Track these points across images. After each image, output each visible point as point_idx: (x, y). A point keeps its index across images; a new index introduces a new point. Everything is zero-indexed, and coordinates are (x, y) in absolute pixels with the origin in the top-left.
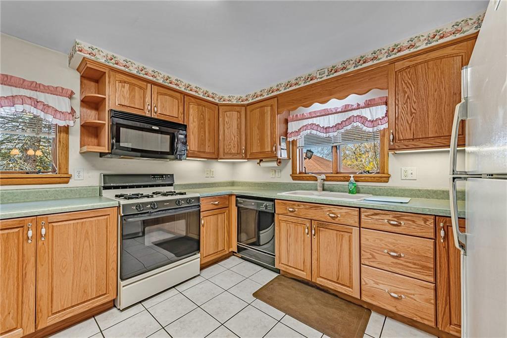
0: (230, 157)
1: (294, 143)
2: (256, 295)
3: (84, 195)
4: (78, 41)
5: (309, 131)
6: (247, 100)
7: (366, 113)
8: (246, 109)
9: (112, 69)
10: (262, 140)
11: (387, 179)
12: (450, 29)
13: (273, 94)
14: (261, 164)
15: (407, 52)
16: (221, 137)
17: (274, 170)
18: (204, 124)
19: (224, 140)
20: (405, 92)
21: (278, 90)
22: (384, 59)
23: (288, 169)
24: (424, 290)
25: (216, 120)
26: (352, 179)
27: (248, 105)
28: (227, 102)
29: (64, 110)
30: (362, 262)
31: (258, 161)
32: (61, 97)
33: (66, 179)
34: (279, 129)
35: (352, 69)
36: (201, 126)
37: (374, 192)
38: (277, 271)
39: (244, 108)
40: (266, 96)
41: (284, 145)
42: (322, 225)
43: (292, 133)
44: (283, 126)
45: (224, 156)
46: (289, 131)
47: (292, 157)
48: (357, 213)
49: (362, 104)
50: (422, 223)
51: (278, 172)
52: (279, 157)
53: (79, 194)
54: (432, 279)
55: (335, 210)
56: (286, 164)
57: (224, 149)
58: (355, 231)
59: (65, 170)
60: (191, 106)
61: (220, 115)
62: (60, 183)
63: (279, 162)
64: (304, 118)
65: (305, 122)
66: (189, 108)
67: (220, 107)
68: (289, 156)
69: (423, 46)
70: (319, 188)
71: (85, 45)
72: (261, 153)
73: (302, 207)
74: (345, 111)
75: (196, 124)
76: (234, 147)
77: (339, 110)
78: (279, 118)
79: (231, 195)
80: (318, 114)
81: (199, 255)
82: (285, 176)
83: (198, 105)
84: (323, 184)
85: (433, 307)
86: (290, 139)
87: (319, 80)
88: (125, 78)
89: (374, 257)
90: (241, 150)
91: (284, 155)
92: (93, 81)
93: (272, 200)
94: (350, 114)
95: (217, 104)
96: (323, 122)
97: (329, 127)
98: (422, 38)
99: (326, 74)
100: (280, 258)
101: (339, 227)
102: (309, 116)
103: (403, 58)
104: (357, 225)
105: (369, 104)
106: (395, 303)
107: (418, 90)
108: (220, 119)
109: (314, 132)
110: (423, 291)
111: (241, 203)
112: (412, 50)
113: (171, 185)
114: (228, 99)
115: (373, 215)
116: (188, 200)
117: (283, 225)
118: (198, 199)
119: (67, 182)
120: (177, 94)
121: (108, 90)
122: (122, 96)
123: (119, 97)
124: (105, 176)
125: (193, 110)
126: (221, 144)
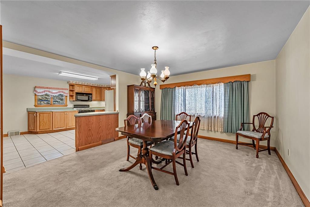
9: (76, 84)
16: (102, 95)
18: (97, 92)
25: (101, 91)
28: (104, 87)
33: (67, 106)
53: (69, 108)
57: (103, 99)
59: (66, 104)
60: (93, 89)
67: (102, 88)
71: (71, 81)
83: (96, 88)
88: (78, 85)
92: (72, 87)
113: (89, 107)
116: (92, 110)
118: (94, 110)
120: (90, 87)
121: (75, 88)
122: (78, 89)
123: (77, 89)
124: (74, 105)
125: (94, 90)
126: (102, 97)
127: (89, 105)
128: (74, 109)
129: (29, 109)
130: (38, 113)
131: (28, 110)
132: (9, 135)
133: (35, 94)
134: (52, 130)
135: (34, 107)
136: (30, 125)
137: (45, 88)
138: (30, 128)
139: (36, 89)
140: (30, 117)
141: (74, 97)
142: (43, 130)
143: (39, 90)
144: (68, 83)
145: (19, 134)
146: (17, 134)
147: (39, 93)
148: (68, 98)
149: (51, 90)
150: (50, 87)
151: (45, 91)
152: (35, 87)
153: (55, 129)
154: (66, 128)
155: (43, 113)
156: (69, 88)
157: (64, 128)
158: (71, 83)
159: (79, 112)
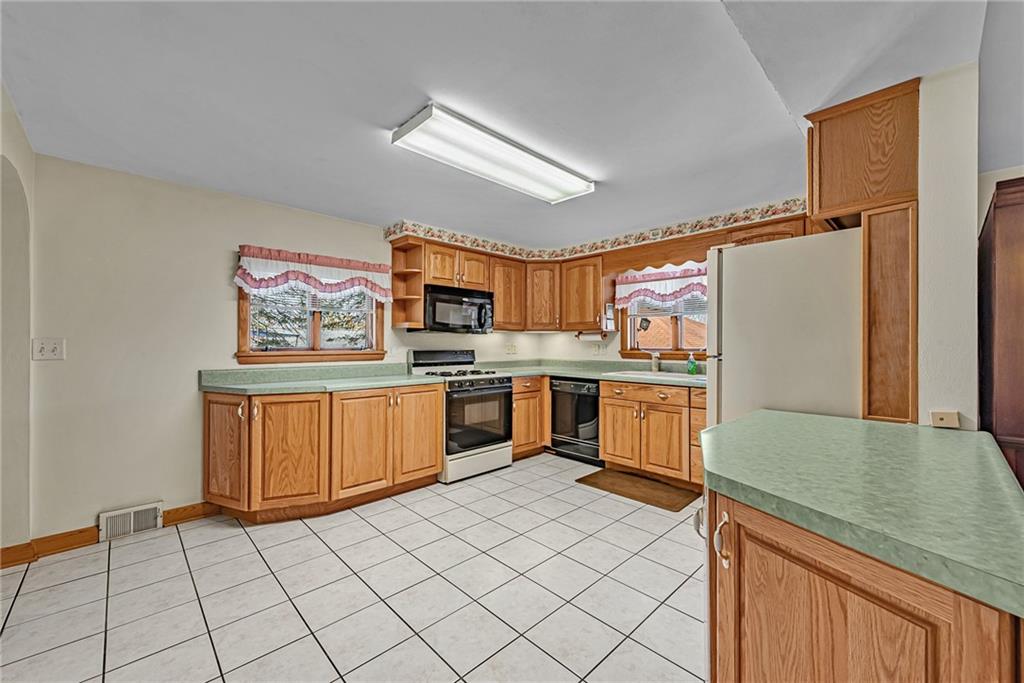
0: (541, 327)
1: (624, 311)
2: (578, 480)
4: (405, 221)
5: (642, 298)
6: (562, 255)
8: (561, 267)
9: (428, 242)
10: (582, 307)
12: (781, 207)
13: (596, 252)
14: (580, 337)
15: (742, 223)
16: (529, 303)
17: (597, 345)
18: (510, 288)
19: (533, 307)
21: (603, 247)
22: (722, 227)
23: (616, 344)
25: (523, 283)
26: (691, 357)
27: (564, 261)
28: (537, 258)
29: (385, 287)
30: (692, 443)
31: (576, 333)
32: (384, 274)
33: (381, 356)
34: (604, 293)
35: (688, 234)
36: (507, 292)
38: (601, 464)
39: (558, 266)
40: (587, 253)
41: (610, 314)
42: (652, 407)
43: (621, 299)
44: (610, 289)
45: (532, 326)
46: (618, 296)
47: (621, 328)
48: (686, 393)
52: (605, 330)
53: (392, 371)
55: (665, 390)
56: (613, 339)
57: (533, 319)
58: (685, 411)
59: (381, 346)
60: (497, 269)
61: (528, 275)
62: (376, 360)
63: (604, 335)
64: (635, 281)
65: (638, 286)
66: (494, 271)
67: (527, 265)
68: (617, 328)
69: (757, 220)
70: (654, 368)
71: (409, 223)
72: (581, 323)
73: (630, 388)
74: (684, 277)
75: (502, 290)
76: (546, 315)
77: (678, 275)
78: (604, 281)
79: (543, 376)
80: (653, 278)
81: (510, 443)
82: (612, 353)
83: (504, 265)
84: (660, 364)
86: (619, 307)
87: (653, 241)
88: (437, 248)
90: (555, 319)
91: (610, 326)
92: (398, 252)
93: (596, 381)
94: (690, 280)
95: (524, 262)
96: (659, 287)
97: (666, 295)
98: (756, 211)
99: (660, 235)
100: (605, 447)
101: (669, 408)
103: (740, 229)
104: (687, 405)
108: (528, 280)
109: (648, 299)
111: (556, 386)
112: (748, 222)
113: (472, 363)
114: (539, 254)
116: (501, 380)
117: (610, 409)
118: (509, 379)
119: (382, 359)
120: (483, 257)
121: (424, 263)
122: (436, 267)
123: (433, 270)
124: (415, 352)
125: (499, 272)
126: (529, 312)
127: (473, 351)
128: (415, 370)
129: (212, 374)
130: (256, 401)
131: (204, 384)
132: (102, 535)
133: (240, 289)
134: (327, 500)
135: (234, 365)
136: (215, 471)
137: (286, 260)
138: (214, 489)
139: (245, 262)
140: (215, 422)
141: (419, 310)
142: (285, 503)
143: (259, 269)
144: (388, 233)
145: (160, 521)
146: (145, 521)
147: (259, 283)
148: (388, 314)
149: (314, 271)
150: (312, 252)
151: (286, 276)
152: (242, 252)
153: (344, 494)
154: (391, 484)
155: (283, 400)
156: (389, 263)
157: (383, 484)
158: (406, 233)
159: (447, 393)
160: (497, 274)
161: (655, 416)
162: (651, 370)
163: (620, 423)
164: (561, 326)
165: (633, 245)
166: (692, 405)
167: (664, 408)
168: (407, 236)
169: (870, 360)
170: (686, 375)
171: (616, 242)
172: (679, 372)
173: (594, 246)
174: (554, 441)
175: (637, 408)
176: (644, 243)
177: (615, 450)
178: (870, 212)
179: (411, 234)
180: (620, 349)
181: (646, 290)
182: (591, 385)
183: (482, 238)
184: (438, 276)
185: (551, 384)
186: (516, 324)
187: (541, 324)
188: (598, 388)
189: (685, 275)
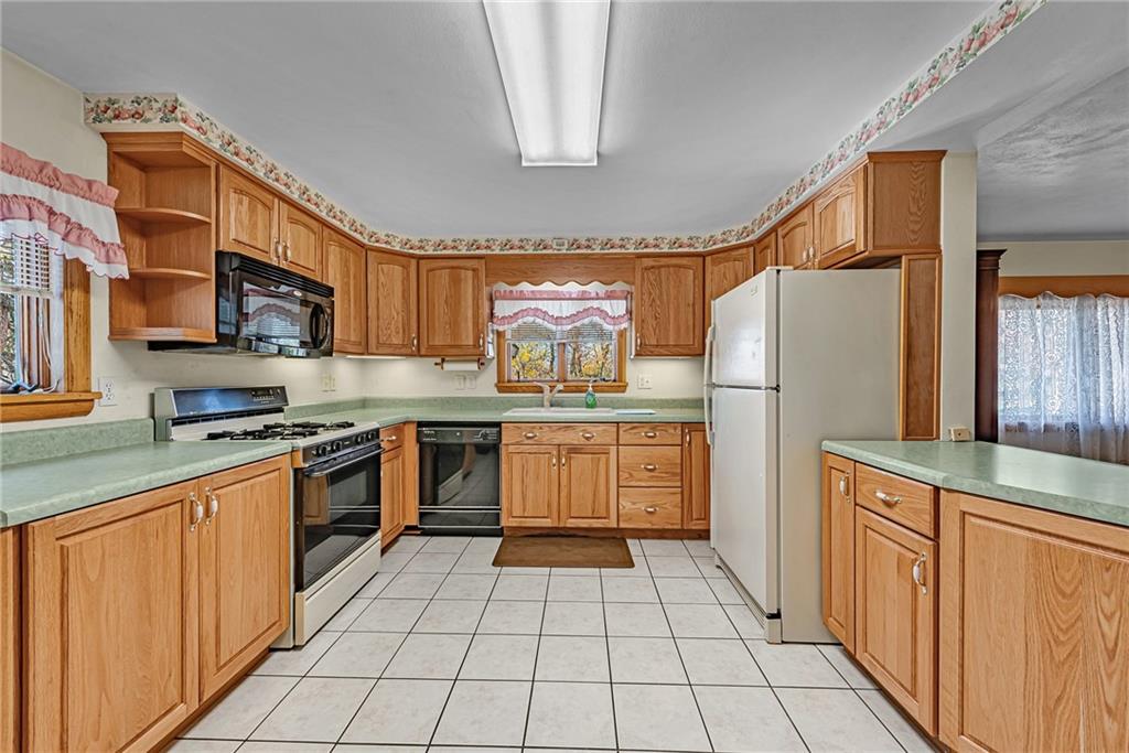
0: (390, 350)
1: (502, 333)
2: (496, 563)
3: (126, 441)
4: (181, 99)
5: (531, 318)
6: (422, 248)
7: (606, 305)
8: (418, 263)
9: (226, 164)
10: (454, 325)
11: (623, 389)
13: (477, 252)
14: (443, 365)
15: (653, 250)
17: (469, 376)
18: (348, 284)
19: (378, 317)
20: (650, 294)
21: (487, 247)
22: (632, 250)
23: (490, 375)
24: (672, 496)
25: (363, 280)
26: (590, 389)
27: (424, 257)
28: (384, 246)
29: (105, 238)
30: (620, 484)
31: (439, 360)
32: (101, 206)
33: (84, 405)
35: (596, 251)
37: (613, 405)
38: (502, 532)
39: (414, 262)
40: (465, 252)
42: (574, 449)
43: (501, 318)
44: (488, 303)
45: (377, 348)
46: (497, 314)
47: (497, 354)
48: (615, 429)
49: (602, 294)
50: (672, 431)
51: (471, 379)
53: (117, 440)
54: (679, 484)
55: (589, 427)
56: (486, 369)
57: (377, 336)
58: (613, 450)
59: (84, 381)
60: (332, 249)
61: (370, 269)
62: (72, 415)
63: (482, 363)
64: (521, 298)
65: (525, 305)
66: (328, 251)
67: (369, 252)
69: (666, 249)
70: (546, 403)
71: (189, 107)
72: (448, 346)
73: (547, 429)
74: (581, 299)
75: (340, 284)
76: (398, 333)
79: (404, 423)
80: (545, 296)
81: (379, 535)
82: (485, 385)
83: (341, 245)
85: (680, 510)
86: (499, 328)
87: (556, 252)
88: (243, 184)
89: (631, 475)
90: (410, 338)
91: (491, 352)
92: (137, 167)
93: (498, 425)
94: (589, 304)
95: (362, 245)
96: (553, 308)
97: (561, 318)
98: (664, 241)
99: (566, 247)
100: (509, 510)
101: (595, 449)
102: (531, 296)
103: (649, 256)
104: (615, 442)
105: (610, 296)
106: (650, 518)
107: (661, 294)
108: (370, 276)
109: (539, 321)
110: (672, 498)
111: (429, 436)
112: (657, 250)
114: (386, 239)
115: (632, 429)
116: (369, 435)
117: (516, 458)
118: (377, 432)
119: (86, 413)
120: (315, 224)
121: (216, 207)
122: (239, 220)
123: (234, 225)
124: (171, 393)
125: (334, 254)
126: (373, 325)
127: (283, 388)
128: (177, 432)
141: (203, 304)
148: (100, 305)
158: (183, 127)
159: (296, 471)
160: (331, 258)
161: (578, 459)
162: (543, 406)
163: (531, 474)
164: (419, 350)
165: (531, 252)
166: (621, 442)
167: (588, 449)
168: (181, 134)
169: (908, 388)
170: (584, 409)
171: (507, 244)
172: (570, 406)
173: (474, 244)
174: (422, 515)
175: (555, 453)
176: (544, 252)
177: (524, 510)
178: (911, 257)
179: (195, 133)
180: (496, 381)
181: (537, 309)
182: (488, 430)
183: (317, 191)
184: (244, 238)
185: (418, 433)
186: (354, 343)
187: (390, 345)
188: (500, 433)
189: (583, 297)
